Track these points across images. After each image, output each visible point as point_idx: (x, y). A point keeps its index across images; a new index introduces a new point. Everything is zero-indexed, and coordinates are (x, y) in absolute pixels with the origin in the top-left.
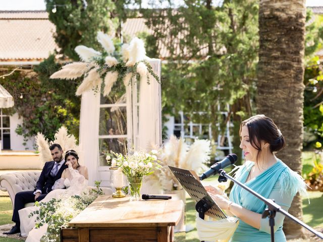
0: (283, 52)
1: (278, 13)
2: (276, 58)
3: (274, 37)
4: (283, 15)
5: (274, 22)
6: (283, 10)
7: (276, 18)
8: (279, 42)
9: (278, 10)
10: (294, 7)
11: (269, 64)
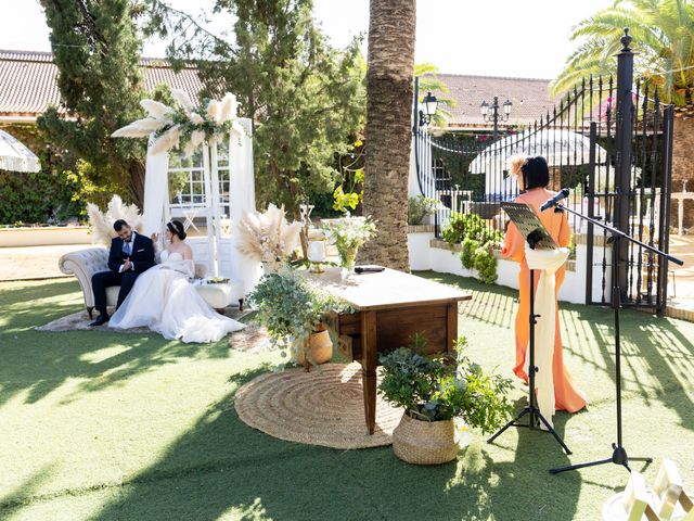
0: (397, 116)
1: (393, 75)
2: (390, 122)
3: (387, 100)
4: (398, 78)
5: (389, 84)
6: (398, 72)
7: (392, 80)
8: (393, 105)
9: (392, 71)
10: (407, 70)
11: (383, 127)
